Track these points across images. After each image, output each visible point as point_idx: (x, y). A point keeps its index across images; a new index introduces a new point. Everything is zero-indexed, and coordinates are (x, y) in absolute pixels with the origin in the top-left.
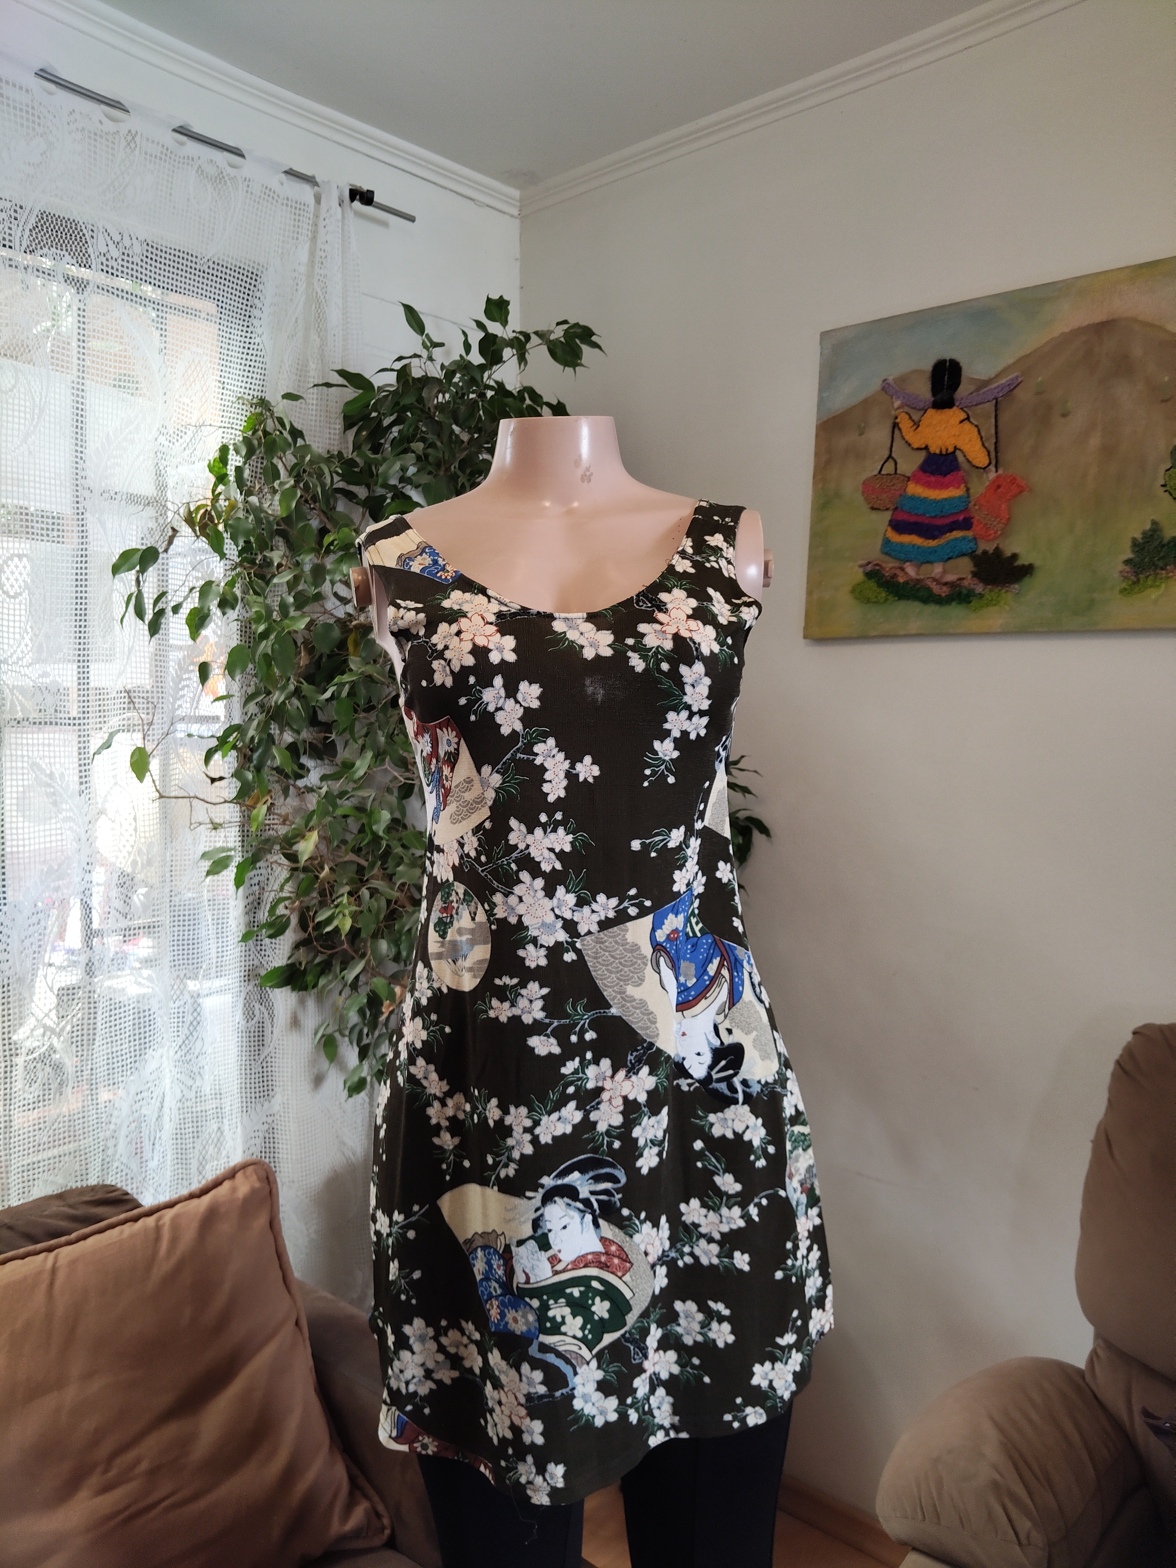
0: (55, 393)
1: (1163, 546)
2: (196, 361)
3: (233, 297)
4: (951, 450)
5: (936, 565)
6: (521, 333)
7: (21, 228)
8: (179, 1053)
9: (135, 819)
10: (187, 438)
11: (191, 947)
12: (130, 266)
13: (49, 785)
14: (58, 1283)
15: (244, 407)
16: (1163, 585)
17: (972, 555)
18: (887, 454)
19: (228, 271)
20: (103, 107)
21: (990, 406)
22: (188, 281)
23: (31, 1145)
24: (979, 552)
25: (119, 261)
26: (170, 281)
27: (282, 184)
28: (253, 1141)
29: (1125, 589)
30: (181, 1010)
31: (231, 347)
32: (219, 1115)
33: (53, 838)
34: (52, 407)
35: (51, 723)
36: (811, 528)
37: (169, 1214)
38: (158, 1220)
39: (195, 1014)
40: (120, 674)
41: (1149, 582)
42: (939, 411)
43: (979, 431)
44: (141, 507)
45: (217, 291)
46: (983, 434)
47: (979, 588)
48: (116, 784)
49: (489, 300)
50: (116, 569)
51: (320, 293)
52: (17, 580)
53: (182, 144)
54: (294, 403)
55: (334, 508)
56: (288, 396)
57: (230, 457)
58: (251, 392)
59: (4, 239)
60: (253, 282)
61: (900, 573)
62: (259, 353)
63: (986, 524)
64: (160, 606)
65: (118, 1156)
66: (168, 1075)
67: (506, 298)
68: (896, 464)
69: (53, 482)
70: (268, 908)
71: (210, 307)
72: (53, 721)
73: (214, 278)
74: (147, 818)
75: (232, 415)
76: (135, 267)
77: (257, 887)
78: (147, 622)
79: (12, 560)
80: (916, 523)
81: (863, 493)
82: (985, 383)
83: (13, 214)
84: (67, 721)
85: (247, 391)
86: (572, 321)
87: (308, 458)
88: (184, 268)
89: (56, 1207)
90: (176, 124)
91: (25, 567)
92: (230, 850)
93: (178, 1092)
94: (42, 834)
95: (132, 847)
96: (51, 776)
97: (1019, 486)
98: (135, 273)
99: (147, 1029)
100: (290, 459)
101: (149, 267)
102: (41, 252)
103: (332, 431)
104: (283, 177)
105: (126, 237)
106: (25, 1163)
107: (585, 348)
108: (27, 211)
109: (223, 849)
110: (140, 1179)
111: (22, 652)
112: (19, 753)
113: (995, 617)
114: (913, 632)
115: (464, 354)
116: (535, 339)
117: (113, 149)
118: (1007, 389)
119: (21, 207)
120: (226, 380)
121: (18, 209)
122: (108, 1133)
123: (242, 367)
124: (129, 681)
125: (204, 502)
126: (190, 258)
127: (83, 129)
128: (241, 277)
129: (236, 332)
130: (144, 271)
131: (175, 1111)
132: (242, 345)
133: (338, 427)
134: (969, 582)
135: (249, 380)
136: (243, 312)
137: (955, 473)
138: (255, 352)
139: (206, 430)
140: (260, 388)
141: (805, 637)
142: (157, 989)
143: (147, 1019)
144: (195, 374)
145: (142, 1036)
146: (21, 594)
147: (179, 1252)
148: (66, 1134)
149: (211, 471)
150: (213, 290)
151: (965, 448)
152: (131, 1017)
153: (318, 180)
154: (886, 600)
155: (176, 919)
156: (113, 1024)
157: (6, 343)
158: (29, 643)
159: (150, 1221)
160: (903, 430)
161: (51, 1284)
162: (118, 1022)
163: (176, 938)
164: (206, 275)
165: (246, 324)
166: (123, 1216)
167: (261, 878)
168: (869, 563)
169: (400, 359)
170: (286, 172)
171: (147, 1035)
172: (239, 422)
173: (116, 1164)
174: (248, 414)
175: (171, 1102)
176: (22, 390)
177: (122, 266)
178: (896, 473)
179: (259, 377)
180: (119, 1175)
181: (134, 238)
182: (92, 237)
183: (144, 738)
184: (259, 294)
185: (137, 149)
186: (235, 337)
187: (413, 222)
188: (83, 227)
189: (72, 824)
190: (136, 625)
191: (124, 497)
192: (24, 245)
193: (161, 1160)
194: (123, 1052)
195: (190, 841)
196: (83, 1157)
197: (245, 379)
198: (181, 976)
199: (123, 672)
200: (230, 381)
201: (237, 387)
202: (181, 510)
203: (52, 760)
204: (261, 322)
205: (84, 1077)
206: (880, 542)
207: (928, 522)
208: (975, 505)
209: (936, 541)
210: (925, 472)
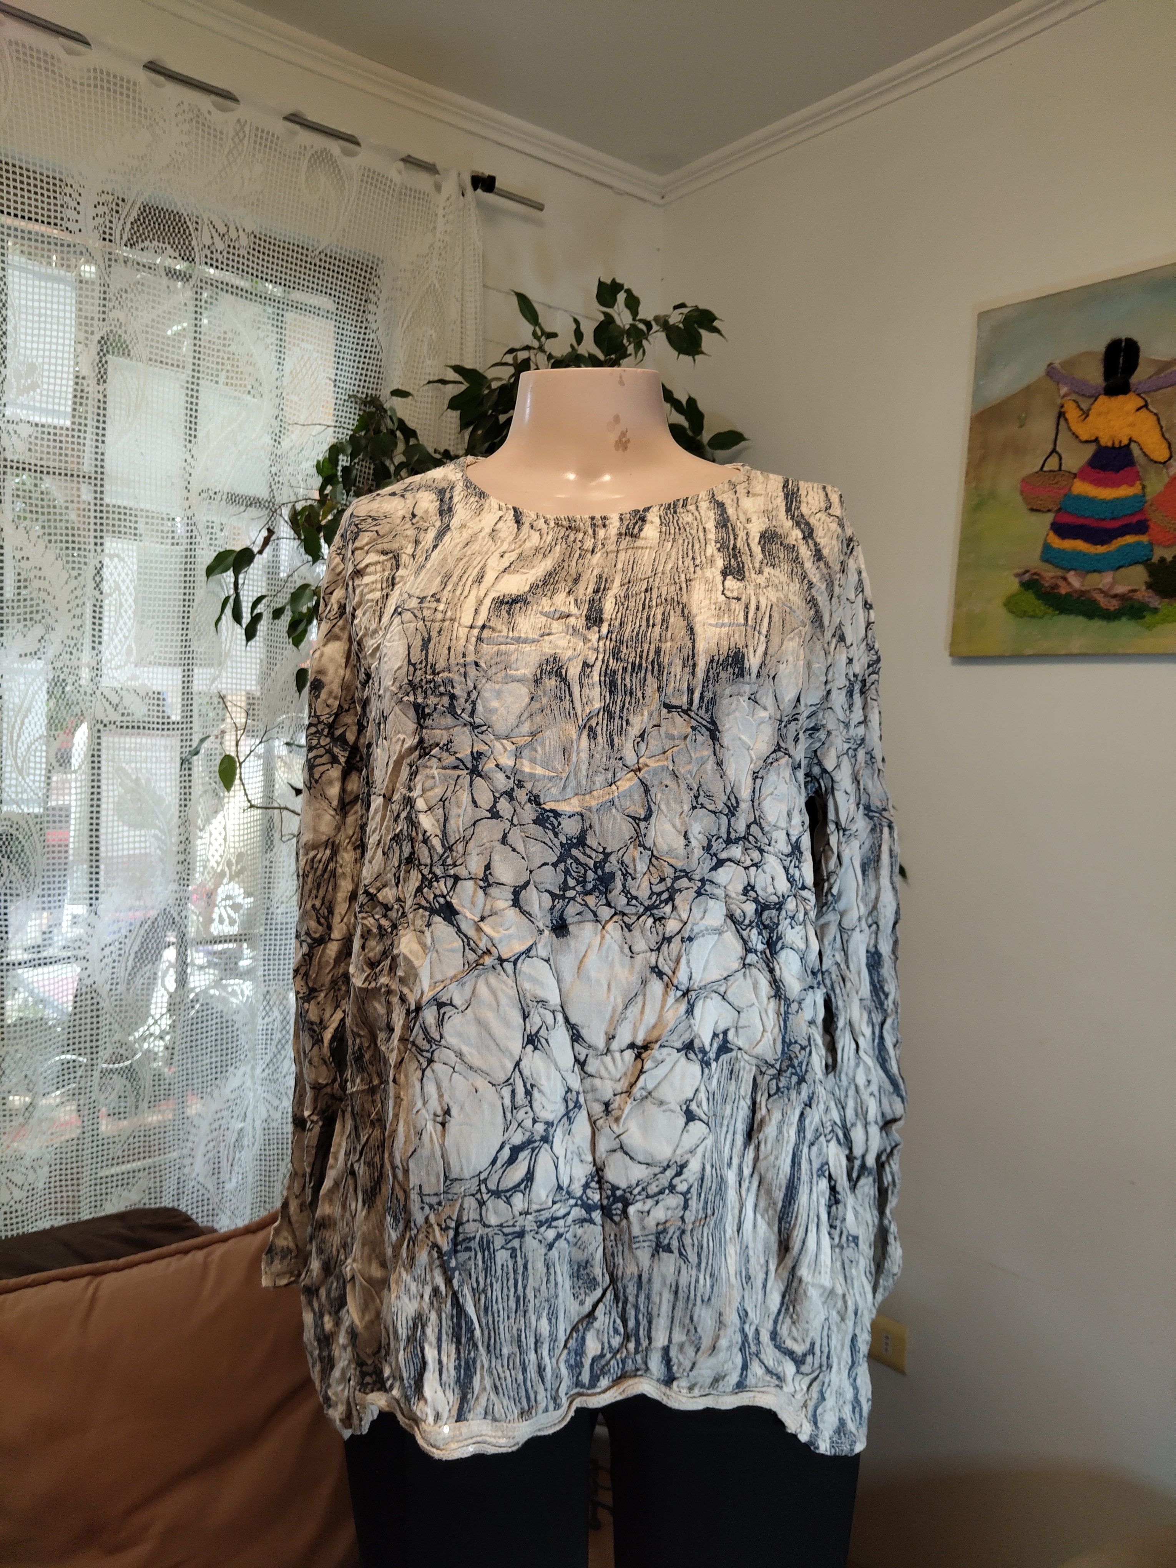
0: (153, 389)
2: (306, 358)
3: (347, 292)
4: (1125, 442)
5: (1104, 574)
6: (641, 321)
7: (122, 221)
8: (267, 1071)
9: (225, 828)
11: (282, 962)
12: (236, 259)
13: (134, 791)
15: (357, 406)
17: (1146, 563)
18: (1050, 447)
19: (341, 264)
20: (213, 97)
23: (105, 1158)
24: (1155, 559)
25: (225, 253)
26: (279, 275)
27: (400, 172)
30: (270, 1027)
31: (343, 344)
33: (137, 845)
35: (139, 727)
36: (962, 532)
37: (220, 1249)
38: (207, 1255)
40: (214, 679)
42: (1113, 399)
43: (1158, 420)
44: (243, 508)
45: (329, 285)
46: (1163, 423)
47: (1155, 601)
49: (601, 284)
50: (210, 571)
51: (437, 286)
53: (294, 133)
54: (404, 399)
56: (398, 393)
57: (341, 457)
58: (365, 391)
59: (104, 233)
60: (368, 276)
62: (373, 349)
63: (1164, 527)
64: (260, 609)
65: (194, 1176)
66: (252, 1094)
67: (618, 281)
68: (1060, 458)
69: (148, 480)
71: (326, 303)
72: (141, 725)
73: (326, 272)
74: (237, 827)
75: (344, 414)
76: (241, 260)
78: (244, 626)
80: (1082, 527)
81: (1022, 493)
82: (1167, 366)
83: (114, 207)
84: (156, 726)
85: (361, 389)
86: (691, 303)
87: (416, 458)
88: (294, 261)
89: (116, 1228)
90: (288, 110)
91: (116, 568)
93: (264, 1111)
95: (221, 856)
96: (137, 780)
98: (241, 267)
99: (230, 1046)
100: (399, 458)
101: (256, 260)
102: (141, 245)
104: (401, 163)
105: (233, 229)
106: (98, 1176)
107: (703, 332)
108: (130, 204)
110: (217, 1200)
111: (111, 654)
113: (1171, 635)
114: (1075, 651)
115: (575, 344)
116: (655, 326)
117: (221, 139)
119: (123, 200)
120: (338, 378)
121: (120, 202)
122: (185, 1151)
123: (355, 365)
124: (224, 686)
125: (309, 502)
126: (300, 250)
127: (191, 120)
128: (355, 270)
129: (349, 328)
130: (251, 264)
131: (259, 1132)
132: (356, 341)
133: (453, 426)
134: (1144, 595)
135: (363, 378)
136: (357, 307)
137: (1129, 469)
138: (369, 349)
139: (315, 430)
140: (374, 386)
141: (951, 655)
143: (230, 1035)
144: (304, 371)
145: (224, 1052)
146: (110, 595)
147: (222, 1294)
148: (141, 1150)
149: (319, 472)
150: (325, 284)
151: (1142, 440)
152: (214, 1033)
153: (438, 167)
154: (1045, 614)
156: (194, 1038)
157: (102, 338)
158: (118, 645)
159: (200, 1255)
160: (1070, 421)
162: (199, 1037)
163: (267, 952)
164: (317, 268)
165: (360, 319)
168: (1026, 572)
169: (511, 351)
170: (403, 160)
171: (229, 1051)
172: (351, 422)
173: (192, 1183)
174: (361, 413)
177: (228, 259)
178: (1060, 469)
179: (373, 374)
180: (195, 1195)
181: (241, 230)
182: (197, 229)
183: (237, 745)
184: (373, 288)
185: (246, 139)
186: (349, 333)
187: (542, 210)
188: (187, 219)
189: (157, 832)
190: (233, 629)
191: (224, 497)
192: (125, 238)
193: (240, 1182)
194: (204, 1068)
195: (285, 853)
196: (158, 1174)
197: (358, 377)
198: (272, 992)
199: (218, 676)
200: (342, 379)
201: (350, 386)
202: (286, 512)
203: (138, 765)
204: (375, 318)
205: (162, 1092)
206: (1039, 549)
207: (1095, 525)
208: (1152, 505)
209: (1105, 546)
210: (1094, 468)
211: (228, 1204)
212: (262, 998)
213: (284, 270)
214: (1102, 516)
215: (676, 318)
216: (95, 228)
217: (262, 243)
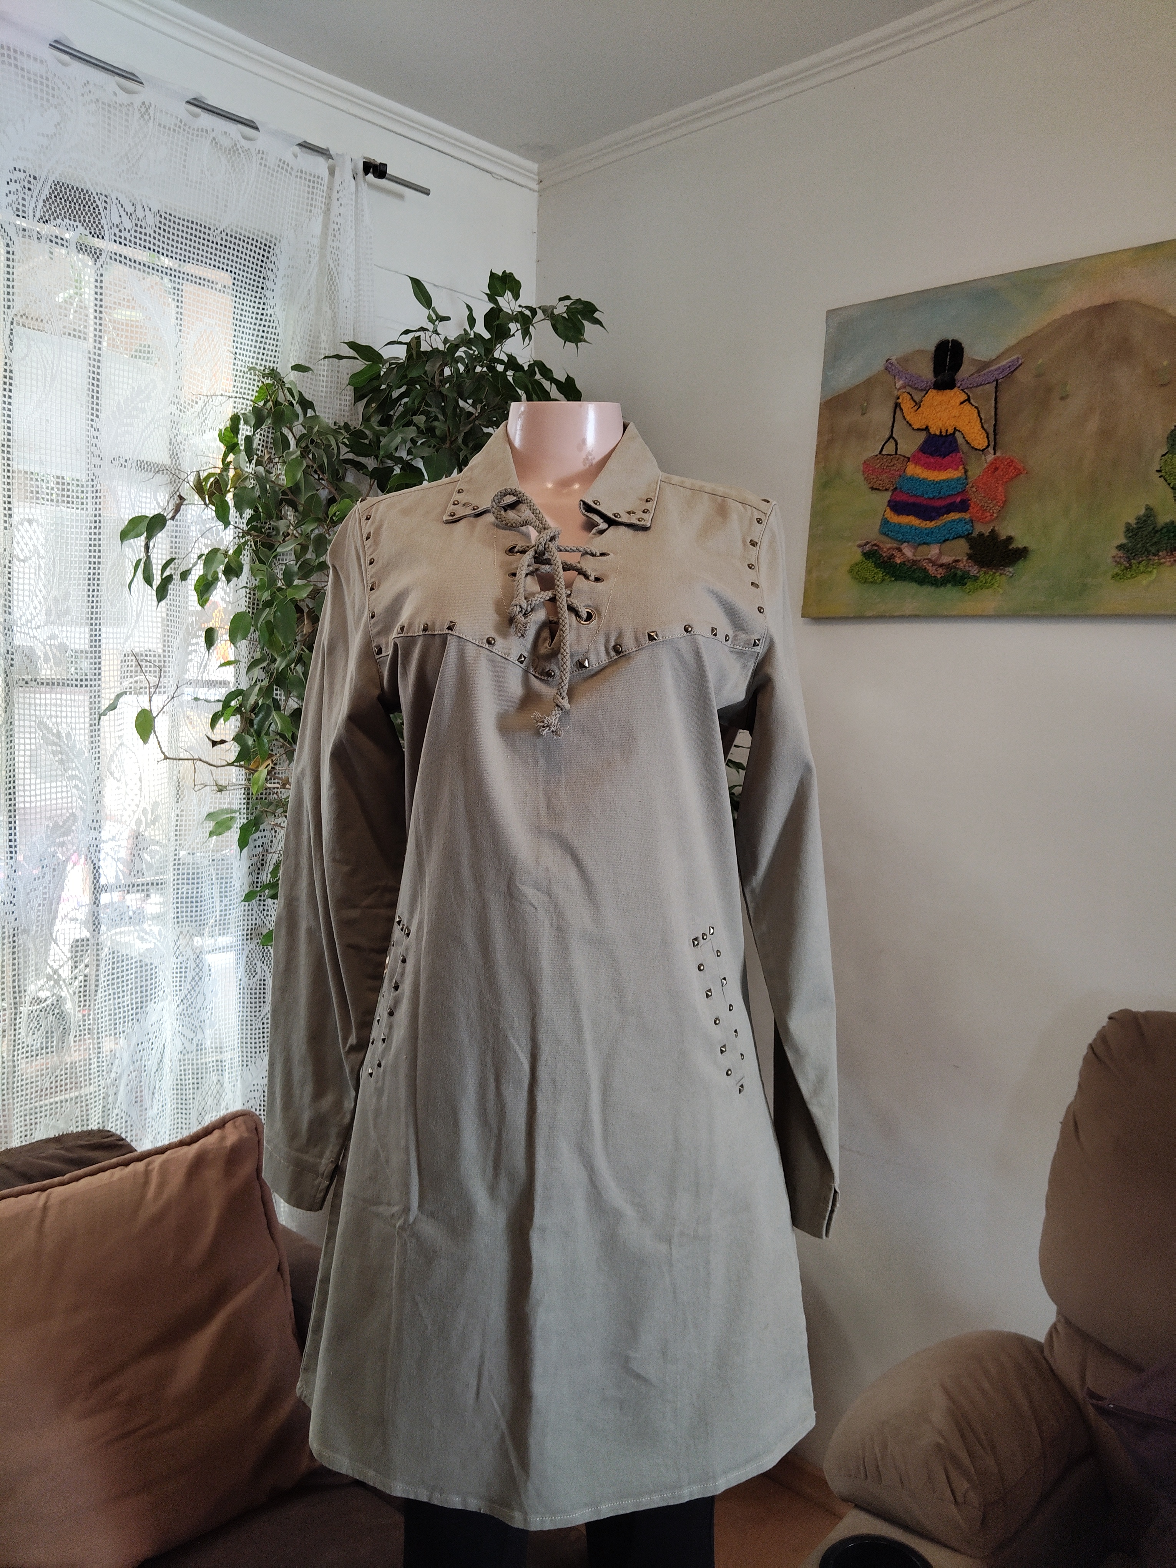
0: (66, 361)
1: (1157, 532)
2: (208, 332)
3: (246, 269)
4: (950, 431)
5: (932, 546)
6: (527, 307)
7: (34, 199)
8: (181, 1007)
9: (140, 779)
10: (198, 408)
11: (194, 904)
12: (143, 237)
13: (55, 744)
14: (49, 1221)
15: (256, 378)
16: (1155, 571)
17: (968, 537)
18: (888, 434)
19: (241, 243)
20: (117, 78)
21: (991, 388)
22: (200, 252)
23: (33, 1090)
24: (975, 534)
25: (132, 232)
26: (183, 252)
27: (296, 157)
28: (253, 1094)
29: (1117, 575)
30: (183, 965)
31: (243, 318)
32: (220, 1067)
33: (59, 795)
34: (64, 376)
35: (58, 684)
36: (812, 507)
37: (159, 1159)
38: (148, 1165)
39: (197, 970)
40: (128, 638)
41: (1142, 568)
42: (940, 392)
43: (979, 412)
44: (151, 475)
45: (230, 263)
46: (983, 417)
47: (974, 571)
48: (121, 744)
49: (492, 275)
50: (124, 535)
51: (332, 266)
52: (27, 544)
53: (196, 116)
54: (304, 374)
55: (343, 478)
56: (297, 368)
57: (241, 426)
58: (263, 363)
60: (266, 254)
61: (898, 555)
62: (271, 324)
63: (983, 506)
64: (168, 571)
65: (118, 1104)
66: (169, 1028)
68: (896, 444)
69: (63, 449)
70: (271, 870)
71: (224, 278)
73: (227, 250)
74: (151, 778)
75: (244, 385)
76: (148, 238)
77: (261, 849)
78: (155, 588)
79: (22, 524)
80: (914, 504)
81: (864, 473)
82: (987, 364)
83: (27, 185)
84: (74, 683)
85: (259, 362)
86: (574, 297)
87: (316, 429)
88: (197, 240)
89: (52, 1150)
90: (190, 97)
91: (35, 532)
92: (235, 811)
93: (179, 1044)
94: (48, 791)
95: (137, 806)
96: (58, 735)
97: (1016, 469)
98: (147, 244)
99: (149, 983)
100: (299, 429)
101: (161, 239)
102: (53, 222)
103: (343, 403)
104: (297, 147)
105: (139, 208)
106: (28, 1107)
107: (585, 323)
108: (41, 182)
109: (227, 811)
110: (139, 1126)
111: (31, 614)
112: (27, 712)
113: (989, 600)
114: (909, 613)
115: (468, 329)
116: (540, 315)
117: (127, 120)
118: (1007, 371)
119: (35, 178)
120: (238, 351)
121: (32, 180)
122: (109, 1081)
123: (254, 338)
124: (137, 644)
125: (213, 471)
126: (203, 229)
127: (97, 100)
128: (254, 248)
129: (249, 303)
130: (157, 242)
131: (175, 1063)
132: (254, 316)
133: (348, 398)
135: (261, 351)
136: (256, 284)
137: (954, 454)
138: (267, 324)
139: (217, 400)
140: (272, 359)
141: (803, 616)
142: (159, 944)
143: (149, 973)
144: (207, 344)
145: (144, 989)
146: (30, 558)
147: (165, 1196)
149: (221, 440)
150: (226, 261)
151: (965, 429)
152: (133, 971)
153: (331, 152)
154: (883, 580)
155: (180, 877)
156: (115, 976)
158: (38, 605)
159: (140, 1166)
160: (904, 411)
161: (42, 1221)
162: (120, 975)
163: (179, 896)
164: (219, 247)
165: (258, 295)
166: (114, 1160)
167: (265, 840)
168: (868, 543)
169: (407, 332)
170: (299, 145)
171: (149, 988)
172: (250, 392)
173: (115, 1112)
174: (260, 384)
175: (171, 1055)
176: (35, 359)
177: (135, 237)
178: (896, 453)
179: (271, 347)
180: (118, 1122)
181: (147, 210)
182: (106, 208)
183: (150, 701)
184: (271, 266)
185: (151, 121)
186: (248, 308)
187: (428, 194)
188: (97, 199)
189: (78, 782)
190: (144, 591)
191: (134, 465)
192: (38, 216)
193: (161, 1109)
194: (125, 1004)
195: (195, 802)
196: (83, 1104)
197: (257, 350)
198: (185, 932)
199: (131, 635)
200: (242, 352)
201: (249, 358)
202: (192, 479)
203: (59, 720)
204: (273, 294)
205: (87, 1027)
206: (879, 523)
207: (925, 502)
208: (972, 487)
209: (933, 522)
210: (924, 453)
211: (149, 1130)
212: (176, 938)
213: (188, 248)
214: (931, 496)
215: (561, 309)
216: (8, 204)
217: (167, 222)
